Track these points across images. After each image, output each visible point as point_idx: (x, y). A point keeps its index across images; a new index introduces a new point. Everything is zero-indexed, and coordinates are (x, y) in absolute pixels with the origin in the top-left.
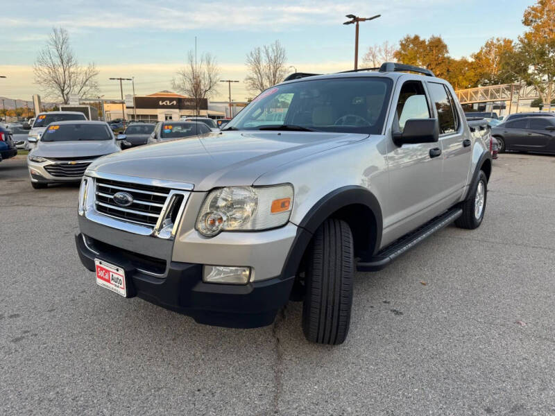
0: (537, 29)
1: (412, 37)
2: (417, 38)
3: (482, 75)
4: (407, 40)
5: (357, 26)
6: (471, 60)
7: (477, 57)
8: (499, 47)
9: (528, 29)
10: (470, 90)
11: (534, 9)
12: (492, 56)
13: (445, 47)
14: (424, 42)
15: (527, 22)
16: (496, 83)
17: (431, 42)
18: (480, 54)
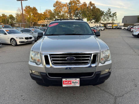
0: (56, 8)
1: (28, 6)
2: (29, 6)
3: (46, 17)
4: (27, 6)
5: (21, 2)
6: (43, 14)
7: (44, 13)
8: (49, 11)
9: (55, 8)
10: (44, 21)
11: (55, 4)
12: (47, 13)
13: (37, 10)
14: (31, 8)
15: (54, 6)
16: (49, 20)
17: (33, 8)
18: (45, 12)
